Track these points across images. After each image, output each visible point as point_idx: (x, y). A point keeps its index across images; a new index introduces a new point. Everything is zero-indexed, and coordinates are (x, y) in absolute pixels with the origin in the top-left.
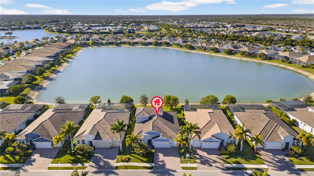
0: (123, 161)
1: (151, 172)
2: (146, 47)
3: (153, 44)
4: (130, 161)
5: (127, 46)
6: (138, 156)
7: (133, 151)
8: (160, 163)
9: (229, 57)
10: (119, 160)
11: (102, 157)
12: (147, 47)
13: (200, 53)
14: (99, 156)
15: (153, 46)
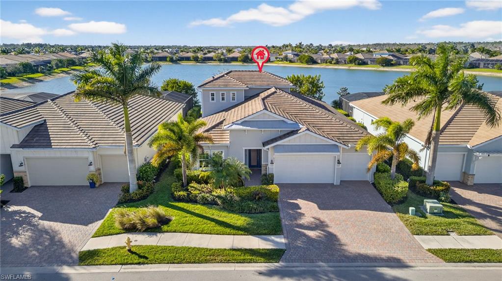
0: (131, 229)
1: (271, 273)
2: (226, 64)
3: (239, 59)
4: (165, 228)
5: (192, 64)
6: (208, 210)
7: (187, 190)
8: (312, 234)
9: (386, 69)
10: (111, 227)
11: (34, 216)
12: (228, 64)
13: (330, 67)
14: (24, 212)
15: (241, 64)
